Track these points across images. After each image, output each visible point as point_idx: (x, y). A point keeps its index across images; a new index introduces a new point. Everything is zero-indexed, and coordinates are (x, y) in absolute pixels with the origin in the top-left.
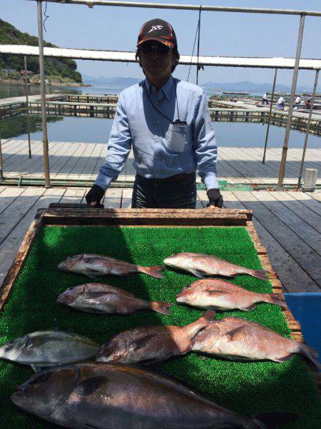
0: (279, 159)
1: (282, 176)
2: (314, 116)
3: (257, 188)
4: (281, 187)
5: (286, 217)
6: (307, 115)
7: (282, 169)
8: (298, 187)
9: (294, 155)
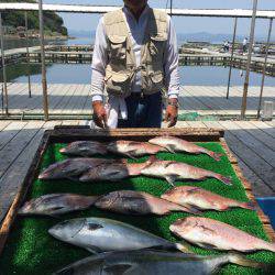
0: (241, 95)
1: (244, 109)
2: (269, 60)
3: (223, 118)
4: (243, 117)
5: (249, 142)
6: (263, 60)
7: (244, 103)
8: (258, 117)
9: (253, 91)
